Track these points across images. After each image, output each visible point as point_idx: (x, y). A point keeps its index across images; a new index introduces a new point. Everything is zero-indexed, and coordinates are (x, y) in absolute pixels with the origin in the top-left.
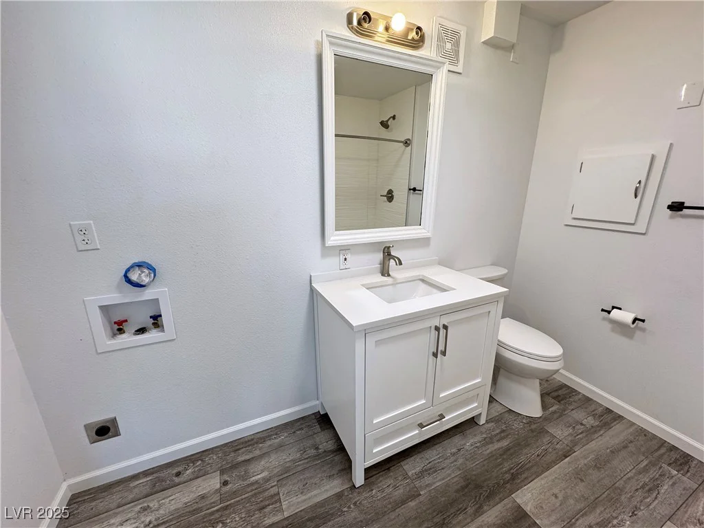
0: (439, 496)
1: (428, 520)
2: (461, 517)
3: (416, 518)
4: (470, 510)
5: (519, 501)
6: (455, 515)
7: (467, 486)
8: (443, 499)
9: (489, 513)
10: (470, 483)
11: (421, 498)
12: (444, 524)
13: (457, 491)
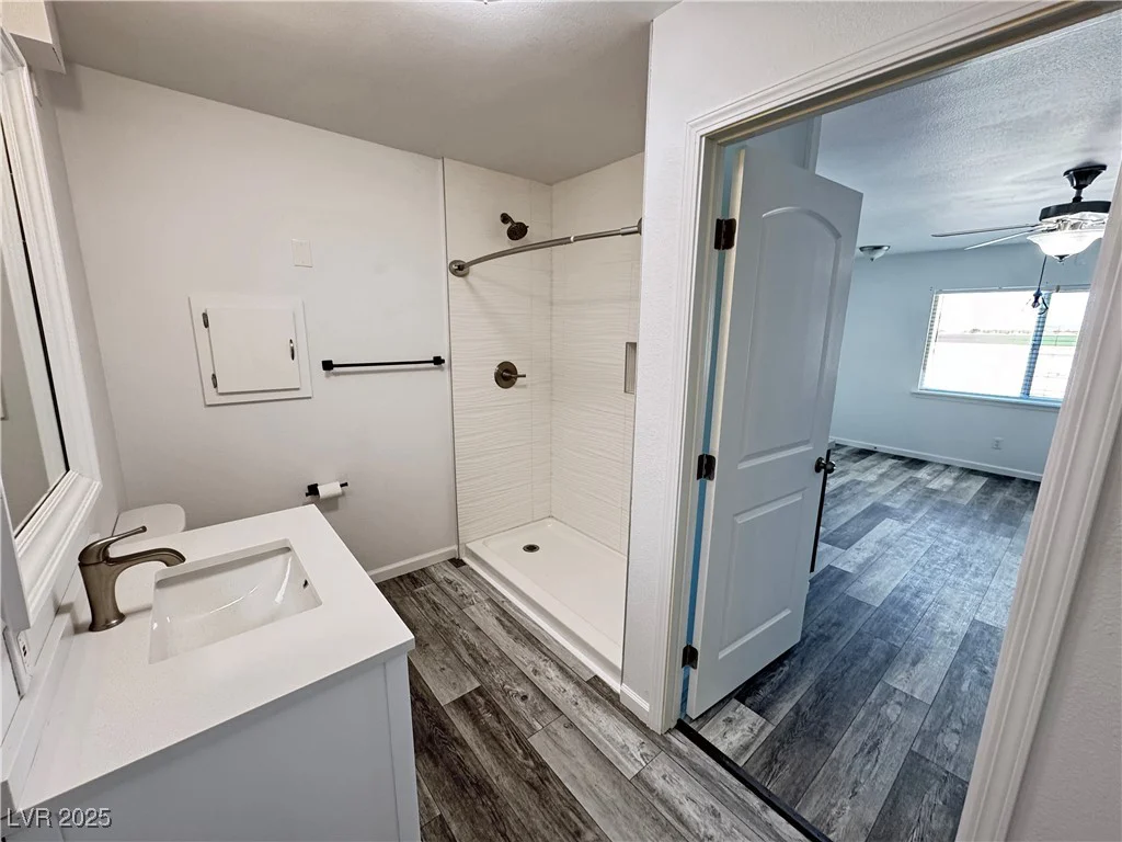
0: (443, 789)
1: (475, 803)
2: (469, 764)
3: (473, 822)
4: (460, 752)
5: (448, 701)
6: (465, 769)
7: (428, 751)
8: (447, 783)
9: (461, 731)
10: (426, 748)
11: (447, 815)
12: (477, 784)
13: (436, 765)
